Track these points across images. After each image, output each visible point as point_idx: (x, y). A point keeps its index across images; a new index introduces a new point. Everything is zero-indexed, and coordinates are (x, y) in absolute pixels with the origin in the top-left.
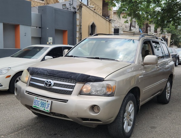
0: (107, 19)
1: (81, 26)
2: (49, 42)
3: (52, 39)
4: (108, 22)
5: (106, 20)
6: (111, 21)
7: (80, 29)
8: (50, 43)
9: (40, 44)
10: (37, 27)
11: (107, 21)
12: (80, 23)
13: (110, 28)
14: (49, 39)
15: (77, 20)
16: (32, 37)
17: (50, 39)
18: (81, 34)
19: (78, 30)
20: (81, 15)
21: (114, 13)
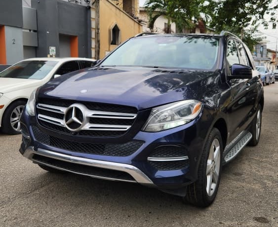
0: (136, 20)
1: (98, 29)
2: (51, 54)
3: (55, 50)
4: (136, 24)
6: (142, 22)
7: (97, 34)
8: (51, 56)
9: (36, 57)
10: (30, 30)
12: (97, 24)
14: (50, 50)
15: (92, 19)
17: (52, 50)
18: (98, 42)
19: (93, 36)
20: (97, 12)
21: (140, 11)
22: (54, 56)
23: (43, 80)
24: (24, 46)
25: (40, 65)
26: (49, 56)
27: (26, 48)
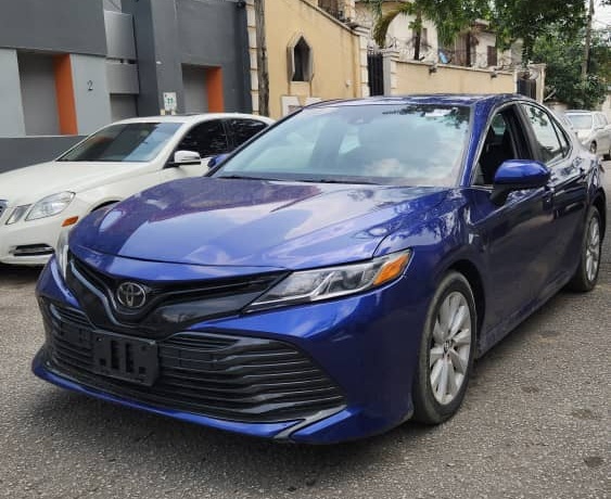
0: (344, 24)
1: (264, 50)
2: (167, 109)
3: (175, 99)
4: (346, 34)
5: (343, 27)
6: (358, 28)
7: (262, 60)
8: (168, 113)
9: (138, 115)
10: (122, 61)
11: (344, 31)
12: (261, 39)
13: (354, 55)
14: (166, 100)
15: (249, 29)
16: (113, 96)
17: (170, 99)
18: (264, 77)
19: (254, 64)
20: (260, 13)
21: (356, 3)
22: (173, 113)
23: (153, 162)
24: (111, 95)
25: (145, 133)
26: (163, 112)
27: (115, 97)
